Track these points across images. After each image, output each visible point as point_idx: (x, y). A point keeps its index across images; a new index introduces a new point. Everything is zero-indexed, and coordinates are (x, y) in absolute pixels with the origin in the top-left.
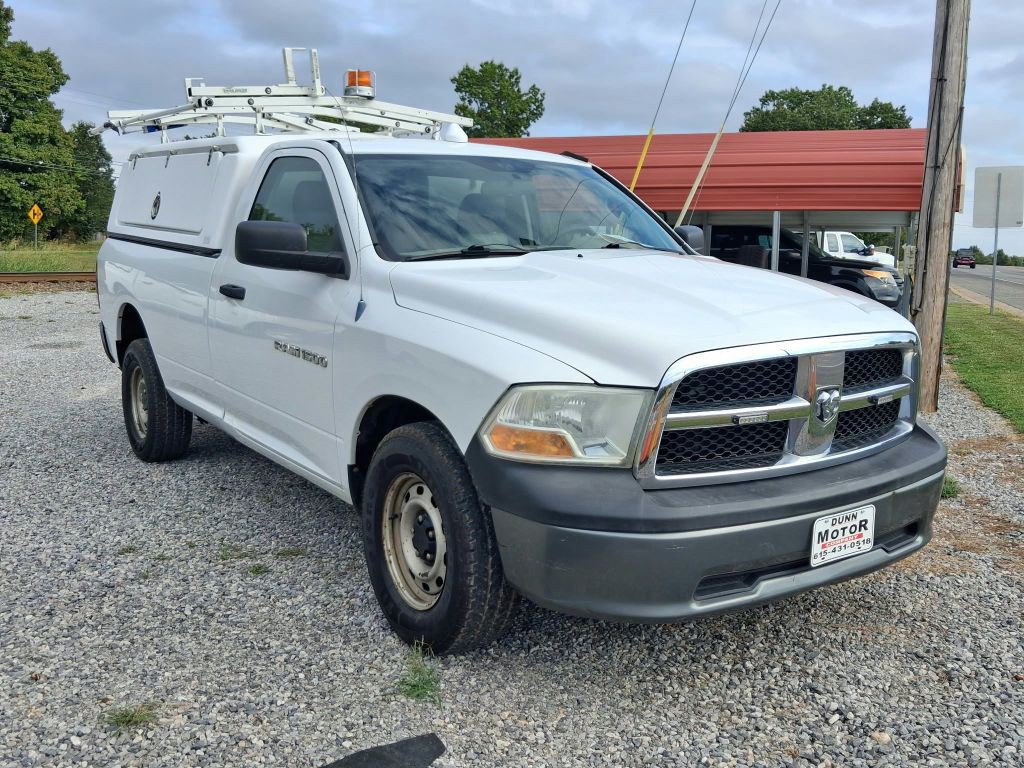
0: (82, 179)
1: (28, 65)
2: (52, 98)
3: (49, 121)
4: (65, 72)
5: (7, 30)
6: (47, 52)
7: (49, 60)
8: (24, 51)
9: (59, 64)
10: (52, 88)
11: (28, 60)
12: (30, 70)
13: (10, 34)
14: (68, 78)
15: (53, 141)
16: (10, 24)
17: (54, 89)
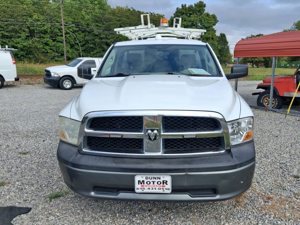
0: (220, 49)
1: (208, 18)
2: (214, 27)
3: (212, 34)
4: (217, 20)
5: (204, 10)
6: (213, 15)
7: (214, 17)
8: (208, 15)
9: (216, 17)
10: (214, 24)
11: (208, 17)
12: (208, 20)
13: (205, 11)
14: (218, 21)
15: (213, 39)
16: (205, 8)
17: (214, 25)
